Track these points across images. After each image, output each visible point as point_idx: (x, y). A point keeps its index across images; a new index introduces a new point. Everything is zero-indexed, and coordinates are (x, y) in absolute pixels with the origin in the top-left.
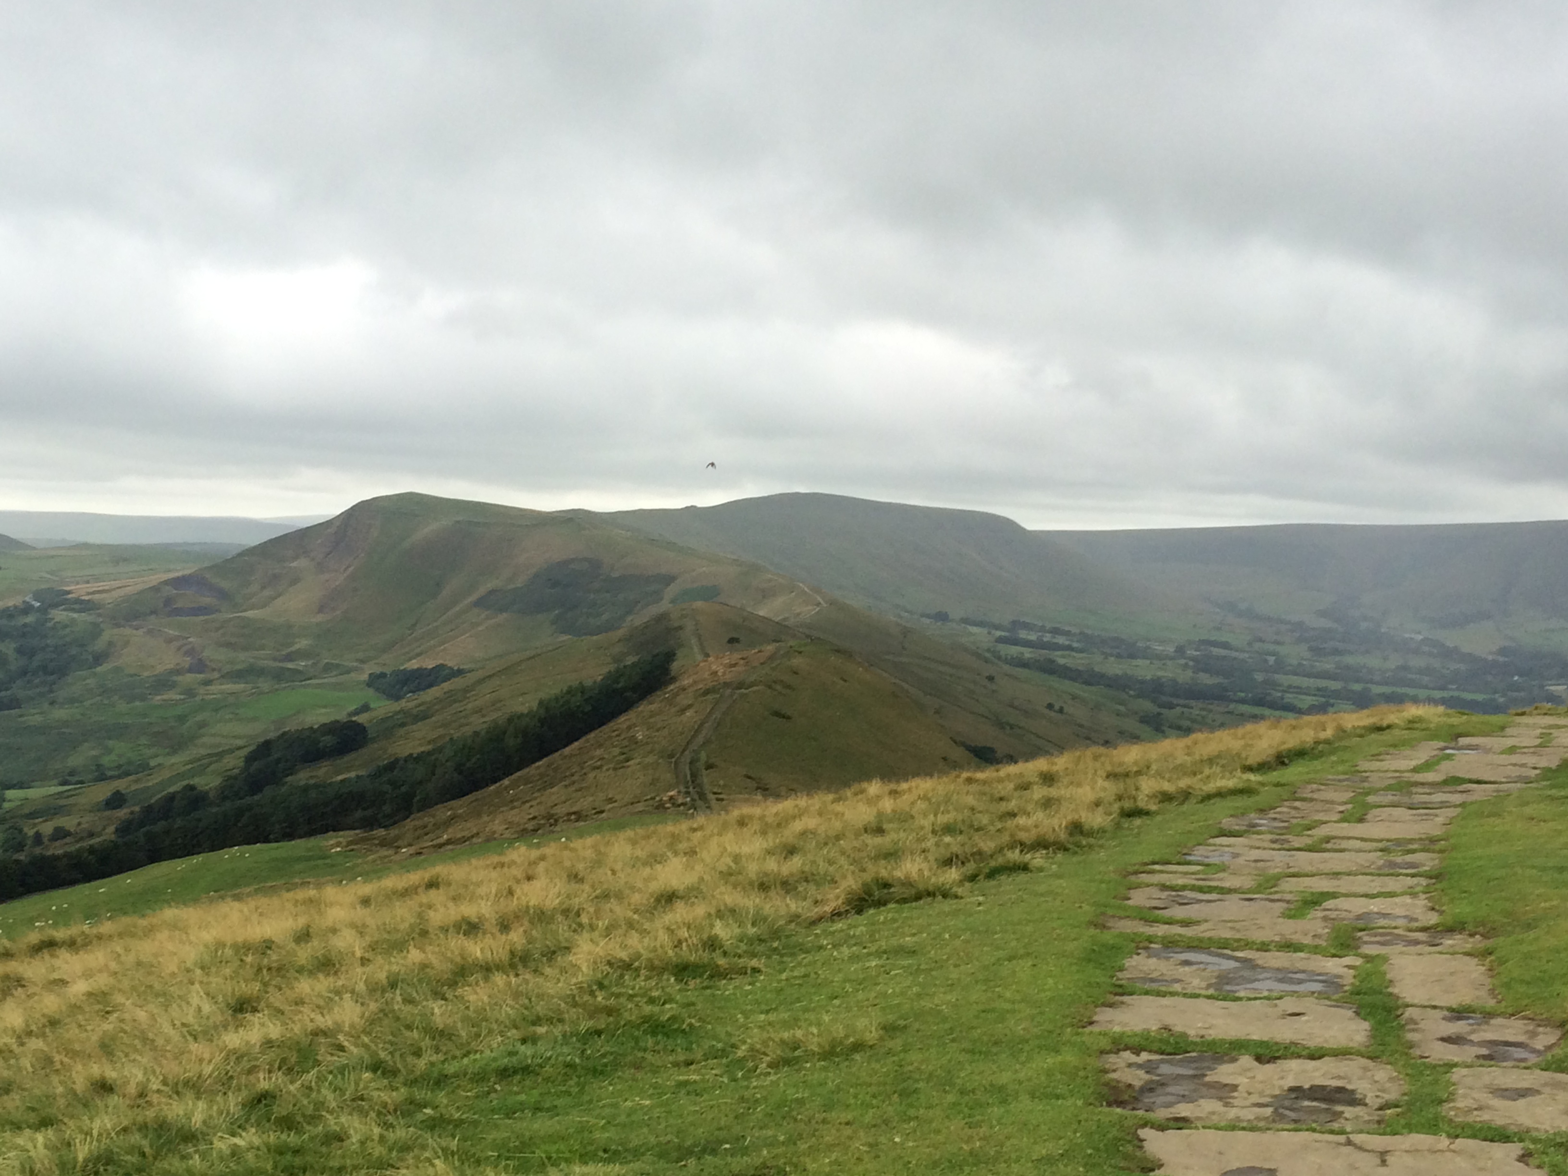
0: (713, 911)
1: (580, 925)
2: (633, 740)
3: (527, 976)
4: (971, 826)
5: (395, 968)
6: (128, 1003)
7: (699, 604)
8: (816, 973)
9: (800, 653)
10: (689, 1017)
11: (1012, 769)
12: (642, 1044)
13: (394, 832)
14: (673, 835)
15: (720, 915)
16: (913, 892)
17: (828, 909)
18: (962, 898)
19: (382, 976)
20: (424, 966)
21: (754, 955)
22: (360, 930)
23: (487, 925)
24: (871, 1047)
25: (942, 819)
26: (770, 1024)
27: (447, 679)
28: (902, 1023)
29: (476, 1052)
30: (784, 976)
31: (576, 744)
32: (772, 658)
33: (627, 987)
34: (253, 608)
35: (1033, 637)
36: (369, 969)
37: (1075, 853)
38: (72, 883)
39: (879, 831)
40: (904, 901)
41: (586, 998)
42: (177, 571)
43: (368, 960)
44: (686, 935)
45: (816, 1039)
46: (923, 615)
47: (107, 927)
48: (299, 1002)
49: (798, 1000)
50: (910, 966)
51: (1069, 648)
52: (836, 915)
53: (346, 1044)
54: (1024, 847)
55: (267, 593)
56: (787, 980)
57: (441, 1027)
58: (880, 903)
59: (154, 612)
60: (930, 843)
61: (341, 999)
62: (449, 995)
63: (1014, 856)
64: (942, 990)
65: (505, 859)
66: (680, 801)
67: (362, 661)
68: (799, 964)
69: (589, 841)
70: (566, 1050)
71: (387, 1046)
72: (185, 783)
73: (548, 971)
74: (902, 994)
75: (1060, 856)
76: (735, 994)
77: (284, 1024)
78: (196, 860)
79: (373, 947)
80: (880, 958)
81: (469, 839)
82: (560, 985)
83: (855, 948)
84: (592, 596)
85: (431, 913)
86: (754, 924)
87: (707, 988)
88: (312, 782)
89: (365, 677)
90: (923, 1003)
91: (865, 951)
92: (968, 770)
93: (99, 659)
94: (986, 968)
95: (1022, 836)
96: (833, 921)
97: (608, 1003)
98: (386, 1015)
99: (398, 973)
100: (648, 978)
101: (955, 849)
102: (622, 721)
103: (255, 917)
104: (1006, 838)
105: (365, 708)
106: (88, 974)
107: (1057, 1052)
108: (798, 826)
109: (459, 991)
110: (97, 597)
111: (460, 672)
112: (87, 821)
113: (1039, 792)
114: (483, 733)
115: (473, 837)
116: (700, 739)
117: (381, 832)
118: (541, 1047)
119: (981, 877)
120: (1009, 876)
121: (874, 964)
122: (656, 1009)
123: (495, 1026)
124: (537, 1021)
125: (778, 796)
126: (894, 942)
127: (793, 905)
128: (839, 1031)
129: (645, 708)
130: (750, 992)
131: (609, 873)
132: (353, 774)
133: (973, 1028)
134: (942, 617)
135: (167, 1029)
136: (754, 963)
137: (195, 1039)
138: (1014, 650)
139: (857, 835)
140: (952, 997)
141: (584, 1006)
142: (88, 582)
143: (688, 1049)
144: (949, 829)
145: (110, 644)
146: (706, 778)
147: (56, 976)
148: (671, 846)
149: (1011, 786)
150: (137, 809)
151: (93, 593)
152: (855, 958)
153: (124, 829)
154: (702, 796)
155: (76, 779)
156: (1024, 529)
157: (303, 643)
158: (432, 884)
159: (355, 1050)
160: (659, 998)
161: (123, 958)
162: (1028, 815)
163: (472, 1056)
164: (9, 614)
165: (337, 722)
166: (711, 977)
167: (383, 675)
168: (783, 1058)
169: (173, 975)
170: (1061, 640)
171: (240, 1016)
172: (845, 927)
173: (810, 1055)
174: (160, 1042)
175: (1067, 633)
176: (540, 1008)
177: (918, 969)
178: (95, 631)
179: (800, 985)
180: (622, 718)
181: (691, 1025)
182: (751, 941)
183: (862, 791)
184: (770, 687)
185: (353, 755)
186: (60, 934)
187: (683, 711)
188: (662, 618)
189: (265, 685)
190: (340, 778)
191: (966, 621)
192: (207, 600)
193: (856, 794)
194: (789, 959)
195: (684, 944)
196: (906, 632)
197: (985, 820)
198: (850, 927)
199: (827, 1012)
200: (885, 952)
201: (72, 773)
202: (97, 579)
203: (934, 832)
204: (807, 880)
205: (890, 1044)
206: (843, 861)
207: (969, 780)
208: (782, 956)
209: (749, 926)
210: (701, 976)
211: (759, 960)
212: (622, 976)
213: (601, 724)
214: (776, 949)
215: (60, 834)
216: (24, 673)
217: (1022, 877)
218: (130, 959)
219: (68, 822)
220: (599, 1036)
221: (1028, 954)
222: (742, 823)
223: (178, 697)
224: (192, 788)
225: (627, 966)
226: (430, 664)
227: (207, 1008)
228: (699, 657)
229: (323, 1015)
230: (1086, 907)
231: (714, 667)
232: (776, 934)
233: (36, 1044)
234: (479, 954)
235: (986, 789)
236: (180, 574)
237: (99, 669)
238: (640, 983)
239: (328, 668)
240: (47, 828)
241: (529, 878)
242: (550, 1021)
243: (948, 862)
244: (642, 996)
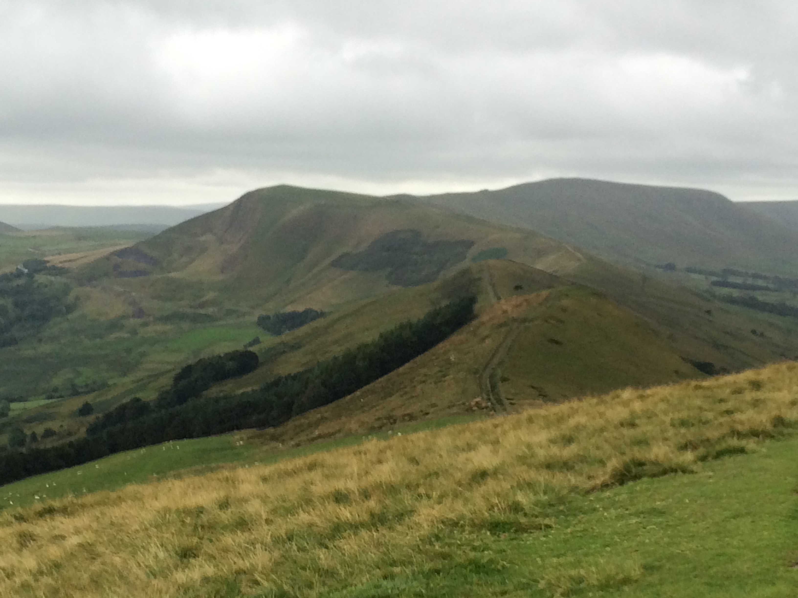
0: (515, 484)
1: (420, 495)
2: (448, 361)
3: (384, 532)
4: (700, 421)
5: (291, 527)
6: (107, 552)
7: (492, 262)
8: (592, 528)
9: (567, 295)
10: (502, 560)
11: (729, 378)
12: (469, 579)
13: (279, 430)
14: (481, 430)
15: (520, 487)
16: (661, 469)
17: (598, 482)
18: (696, 473)
19: (282, 532)
20: (311, 525)
21: (547, 516)
22: (264, 499)
23: (352, 496)
24: (636, 581)
25: (678, 416)
26: (561, 565)
27: (313, 319)
28: (657, 564)
29: (351, 585)
30: (569, 530)
31: (407, 365)
32: (547, 299)
33: (456, 539)
34: (175, 270)
35: (739, 280)
36: (273, 527)
37: (779, 440)
38: (59, 468)
39: (633, 425)
40: (654, 475)
41: (428, 547)
42: (120, 244)
43: (272, 521)
44: (497, 502)
45: (595, 576)
46: (657, 266)
47: (89, 499)
48: (226, 550)
49: (580, 548)
50: (661, 523)
51: (767, 289)
52: (605, 486)
53: (259, 579)
54: (740, 435)
55: (184, 259)
56: (571, 533)
57: (326, 567)
58: (636, 477)
59: (106, 275)
60: (671, 433)
61: (255, 548)
62: (331, 545)
63: (734, 442)
64: (685, 540)
65: (362, 448)
66: (484, 405)
67: (253, 308)
68: (580, 522)
69: (421, 434)
70: (415, 583)
71: (289, 581)
72: (133, 396)
73: (399, 528)
74: (656, 543)
75: (768, 442)
76: (534, 544)
77: (216, 566)
78: (143, 451)
79: (274, 511)
80: (639, 517)
81: (333, 434)
82: (408, 538)
83: (619, 510)
84: (415, 257)
85: (313, 488)
86: (545, 493)
87: (512, 539)
88: (221, 394)
89: (256, 319)
90: (672, 549)
91: (627, 512)
92: (697, 379)
93: (70, 309)
94: (717, 524)
95: (739, 428)
96: (602, 491)
97: (443, 550)
98: (287, 559)
99: (293, 530)
100: (471, 533)
101: (690, 437)
102: (441, 347)
103: (190, 491)
104: (725, 430)
105: (256, 341)
106: (77, 532)
107: (774, 584)
108: (572, 422)
109: (337, 543)
110: (67, 265)
111: (322, 314)
112: (67, 424)
113: (749, 396)
114: (340, 358)
115: (336, 433)
116: (496, 360)
117: (271, 430)
118: (397, 581)
119: (710, 459)
120: (730, 457)
121: (634, 521)
122: (478, 554)
123: (363, 567)
124: (394, 563)
125: (555, 401)
126: (648, 506)
127: (573, 479)
128: (611, 569)
129: (455, 338)
130: (546, 542)
131: (438, 457)
132: (249, 389)
133: (710, 567)
134: (670, 267)
135: (135, 569)
136: (547, 521)
137: (155, 577)
138: (725, 291)
139: (616, 427)
140: (693, 545)
141: (426, 553)
142: (60, 254)
143: (503, 583)
144: (684, 423)
145: (77, 298)
146: (502, 388)
147: (56, 532)
148: (479, 439)
149: (728, 391)
150: (100, 415)
151: (65, 261)
152: (619, 517)
153: (92, 430)
154: (500, 402)
155: (57, 394)
156: (730, 202)
157: (210, 295)
158: (311, 467)
159: (266, 584)
160: (480, 546)
161: (101, 520)
162: (742, 412)
163: (349, 588)
164: (7, 278)
165: (237, 351)
166: (516, 531)
167: (268, 317)
168: (572, 590)
169: (137, 531)
170: (760, 283)
171: (185, 560)
172: (612, 495)
173: (591, 587)
174: (132, 578)
175: (765, 278)
176: (395, 555)
177: (667, 525)
178: (66, 290)
179: (581, 537)
180: (441, 345)
181: (503, 567)
182: (543, 505)
183: (618, 397)
184: (546, 321)
185: (250, 375)
186: (57, 504)
187: (483, 339)
188: (465, 272)
189: (185, 325)
190: (241, 391)
191: (689, 270)
192: (143, 265)
193: (613, 399)
194: (572, 519)
195: (496, 509)
196: (645, 279)
197: (710, 415)
198: (615, 495)
199: (602, 556)
200: (642, 513)
201: (56, 390)
202: (67, 251)
203: (673, 425)
204: (582, 462)
205: (649, 579)
206: (607, 447)
207: (698, 387)
208: (566, 516)
209: (542, 495)
210: (509, 530)
211: (550, 519)
212: (452, 531)
213: (425, 350)
214: (562, 511)
215: (49, 433)
216: (19, 319)
217: (740, 458)
218: (107, 521)
219: (54, 425)
220: (439, 574)
221: (748, 514)
222: (530, 420)
223: (126, 335)
224: (138, 400)
225: (455, 524)
226: (300, 308)
227: (162, 554)
228: (494, 300)
229: (243, 560)
230: (790, 479)
231: (505, 307)
232: (561, 500)
233: (46, 580)
234: (349, 515)
235: (708, 393)
236: (123, 247)
237: (70, 316)
238: (466, 535)
239: (230, 313)
240: (40, 429)
241: (380, 462)
242: (403, 563)
243: (684, 447)
244: (468, 545)
